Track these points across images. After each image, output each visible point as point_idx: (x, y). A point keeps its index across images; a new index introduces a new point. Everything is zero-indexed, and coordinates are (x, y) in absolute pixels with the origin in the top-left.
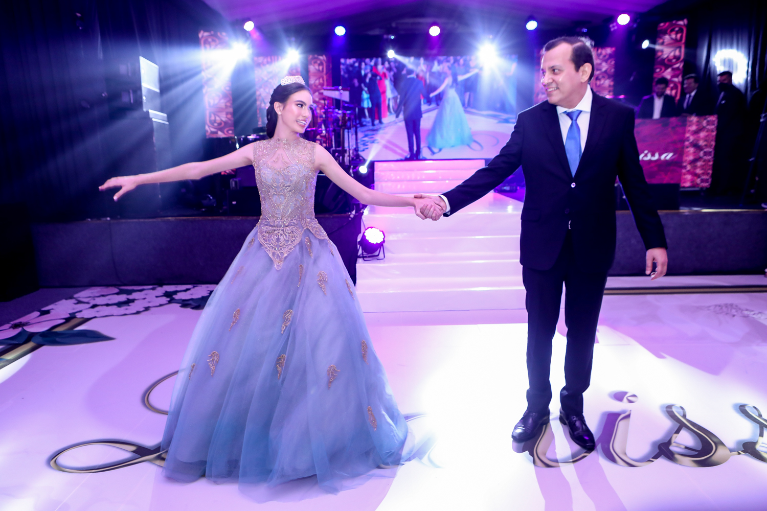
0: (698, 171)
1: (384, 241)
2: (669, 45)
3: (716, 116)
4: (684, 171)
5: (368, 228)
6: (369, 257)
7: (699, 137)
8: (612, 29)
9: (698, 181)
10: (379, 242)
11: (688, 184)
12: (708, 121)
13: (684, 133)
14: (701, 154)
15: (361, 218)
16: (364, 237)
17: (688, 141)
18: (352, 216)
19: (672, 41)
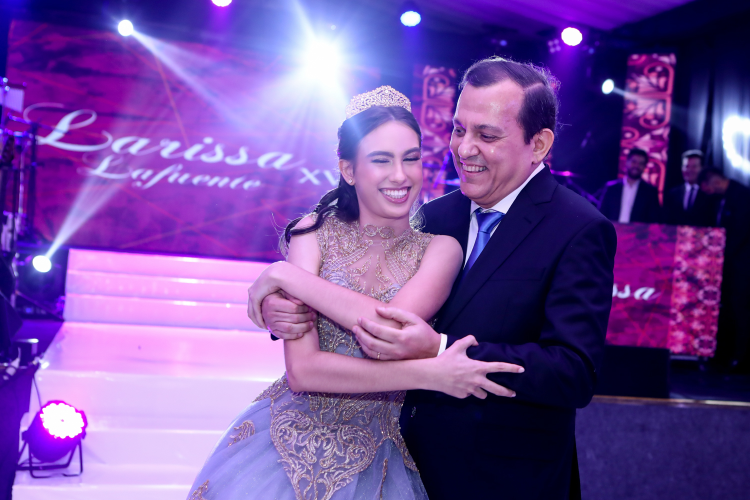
0: (696, 326)
1: (83, 435)
2: (646, 94)
3: (723, 230)
4: (672, 323)
5: (49, 403)
6: (45, 468)
7: (696, 264)
8: (552, 50)
9: (696, 343)
10: (72, 436)
11: (678, 348)
12: (711, 238)
13: (672, 254)
14: (700, 294)
15: (32, 376)
16: (38, 421)
17: (679, 269)
18: (11, 371)
19: (651, 89)
